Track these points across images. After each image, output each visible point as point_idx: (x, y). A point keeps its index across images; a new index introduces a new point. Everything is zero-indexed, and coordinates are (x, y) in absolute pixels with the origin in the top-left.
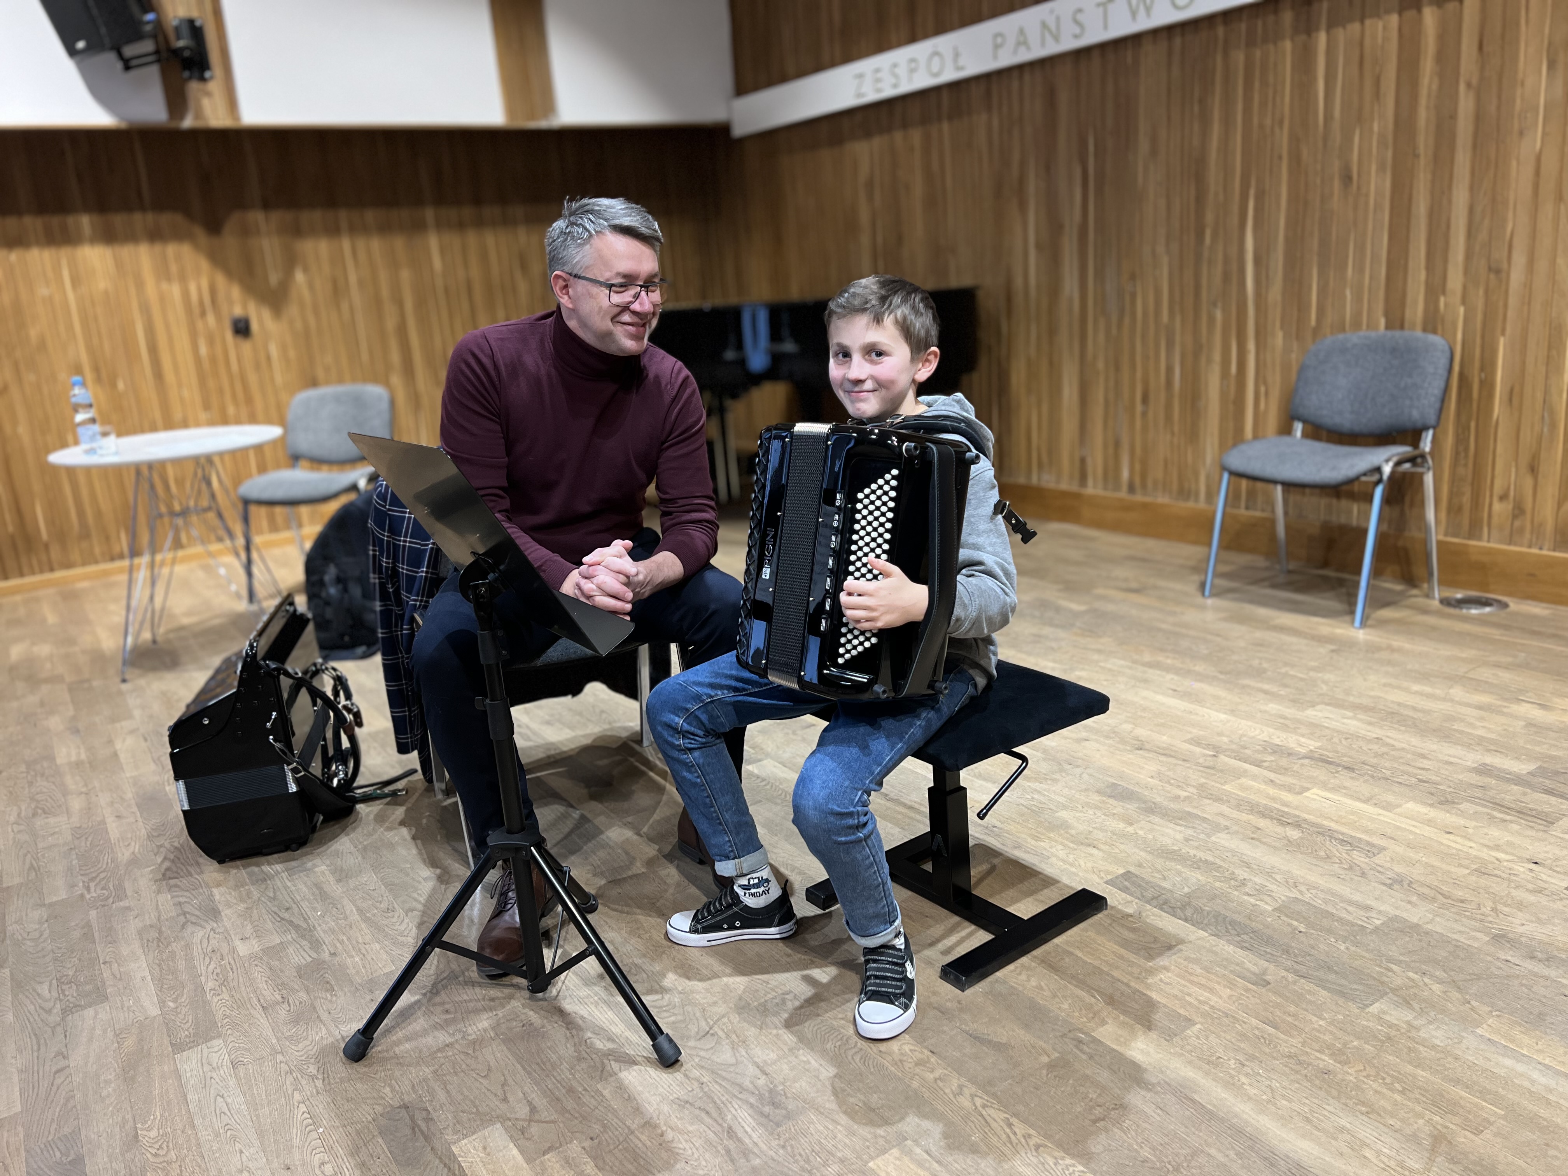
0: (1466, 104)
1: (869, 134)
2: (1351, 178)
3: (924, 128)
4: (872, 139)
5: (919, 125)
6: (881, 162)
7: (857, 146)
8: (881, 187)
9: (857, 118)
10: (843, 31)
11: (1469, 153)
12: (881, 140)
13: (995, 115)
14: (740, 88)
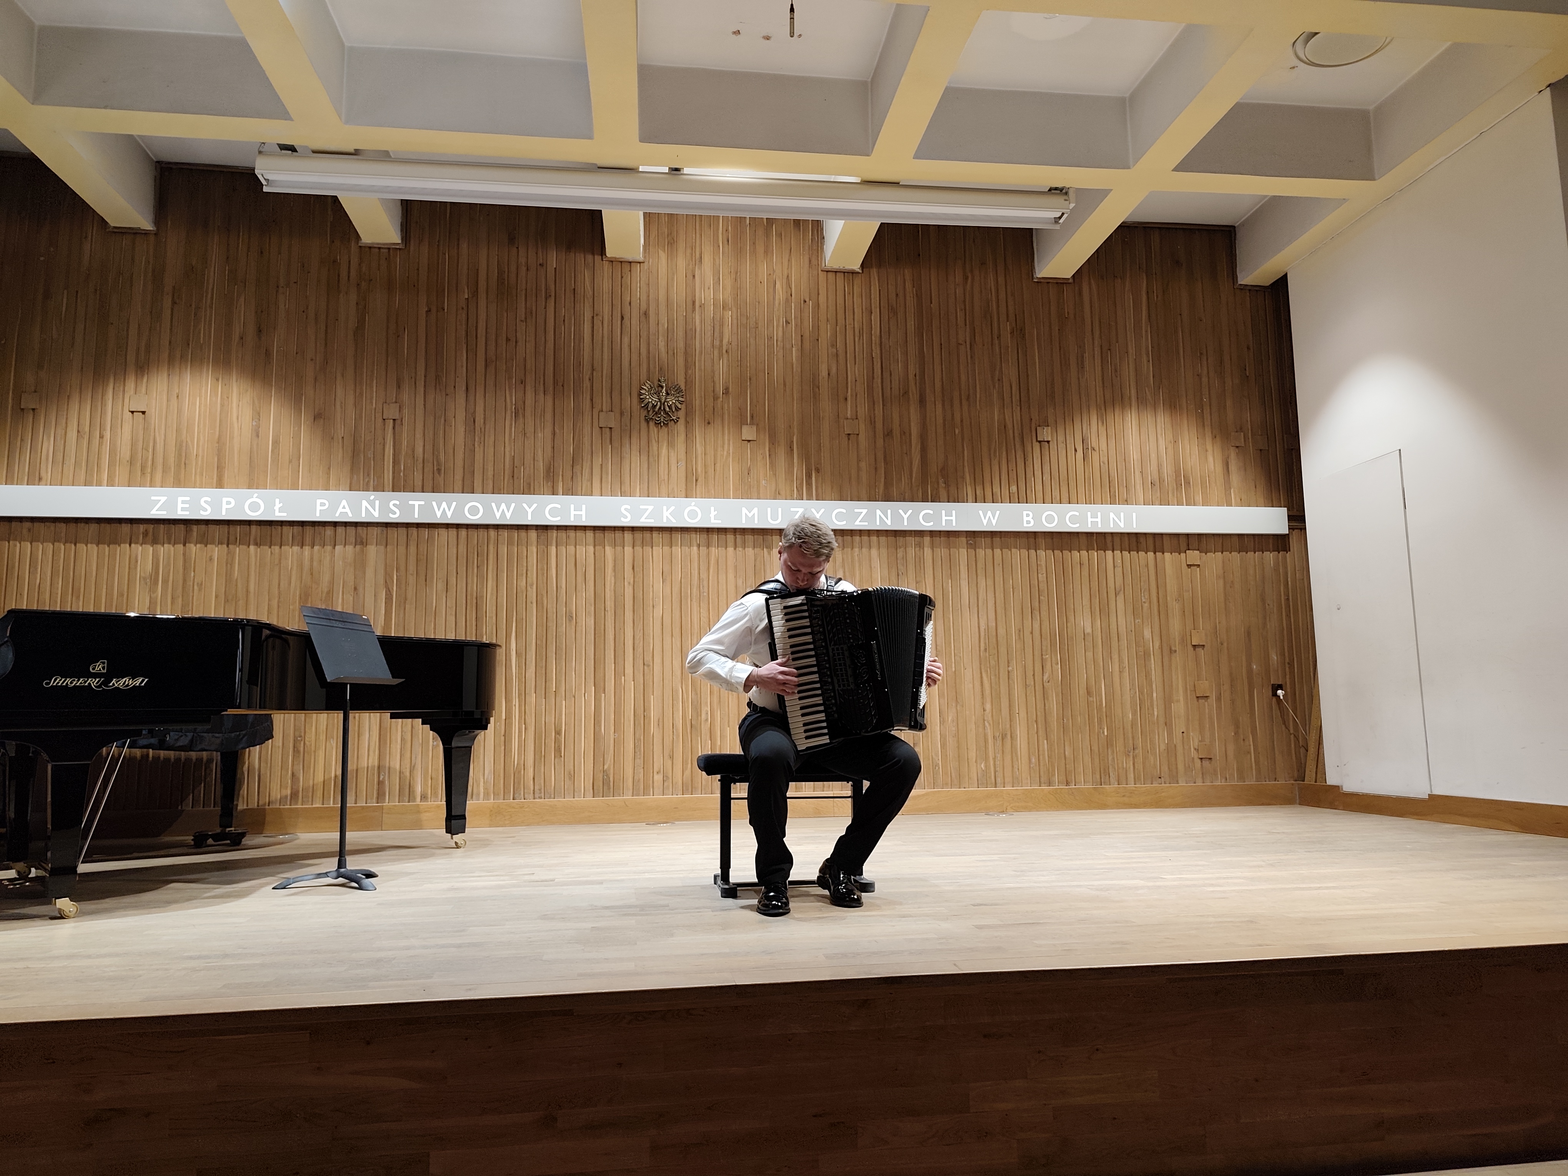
1: (155, 541)
2: (572, 617)
3: (228, 546)
4: (159, 546)
5: (220, 543)
6: (169, 564)
7: (138, 549)
8: (166, 582)
9: (142, 528)
10: (132, 462)
11: (631, 613)
12: (172, 548)
13: (307, 549)
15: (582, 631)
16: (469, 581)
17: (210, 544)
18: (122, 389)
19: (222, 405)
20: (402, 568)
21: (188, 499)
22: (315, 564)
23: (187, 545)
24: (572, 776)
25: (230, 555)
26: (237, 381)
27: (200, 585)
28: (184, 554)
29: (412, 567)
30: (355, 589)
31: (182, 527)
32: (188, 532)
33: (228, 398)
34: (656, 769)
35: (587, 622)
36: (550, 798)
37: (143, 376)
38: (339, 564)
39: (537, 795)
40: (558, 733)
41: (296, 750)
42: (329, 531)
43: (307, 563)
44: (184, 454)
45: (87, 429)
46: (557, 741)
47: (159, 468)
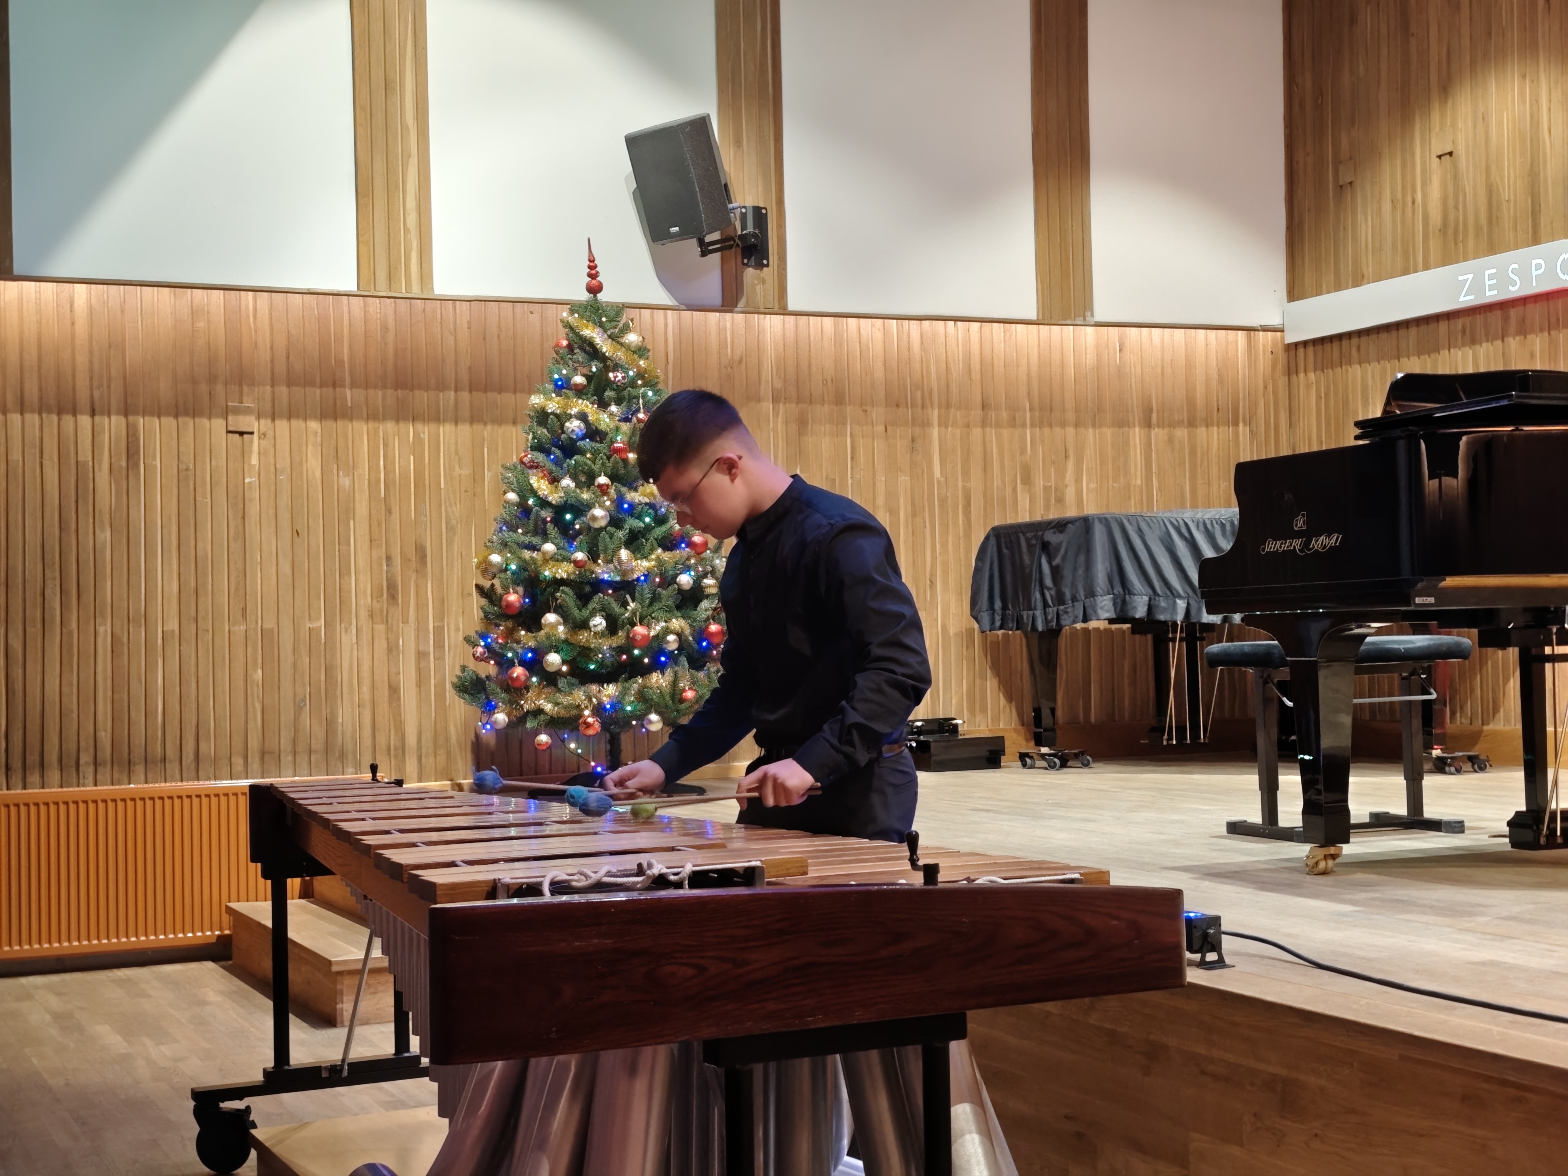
1: (1474, 341)
3: (1549, 334)
4: (1477, 347)
5: (1542, 330)
9: (1459, 323)
10: (1443, 230)
12: (1491, 347)
14: (1294, 292)
17: (1530, 333)
18: (1427, 127)
19: (1532, 116)
21: (1494, 271)
23: (1505, 339)
26: (1545, 71)
28: (1503, 354)
31: (1499, 313)
32: (1506, 319)
33: (1537, 101)
37: (1446, 98)
44: (1494, 204)
45: (1399, 195)
47: (1471, 230)
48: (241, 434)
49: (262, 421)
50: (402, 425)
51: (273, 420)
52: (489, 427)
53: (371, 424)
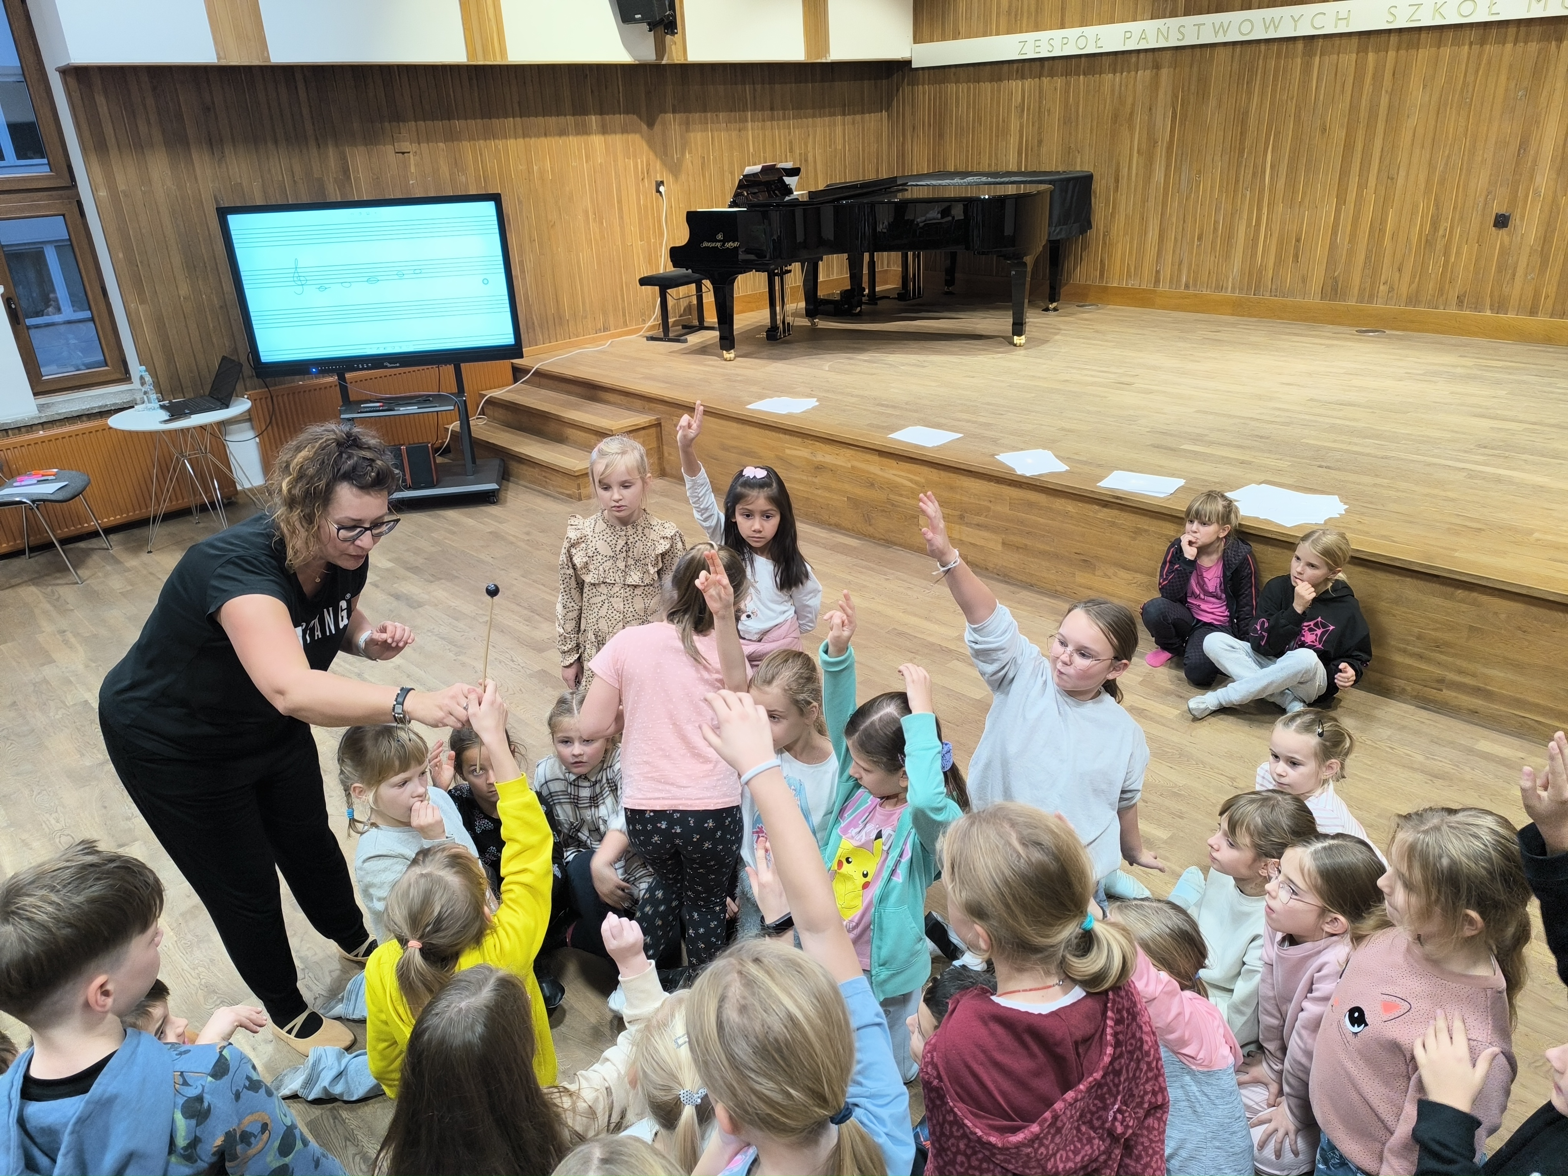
0: (1384, 100)
1: (1023, 78)
2: (1325, 130)
3: (1066, 78)
4: (1025, 81)
5: (1062, 76)
6: (1030, 95)
7: (1013, 83)
8: (1028, 109)
9: (1015, 66)
10: (1009, 13)
11: (1384, 123)
12: (1033, 81)
13: (1118, 75)
14: (918, 39)
15: (1333, 143)
16: (1239, 98)
17: (1056, 76)
20: (1186, 88)
21: (1040, 40)
22: (1123, 88)
23: (1041, 79)
24: (1304, 280)
25: (1068, 84)
27: (1049, 111)
28: (1040, 86)
29: (1193, 88)
30: (1150, 109)
31: (1038, 63)
32: (1042, 67)
34: (1383, 280)
35: (1339, 134)
36: (1283, 297)
38: (1140, 87)
39: (1273, 294)
40: (1298, 240)
41: (1104, 243)
42: (1134, 59)
43: (1117, 87)
46: (1297, 248)
47: (1025, 14)
48: (403, 153)
49: (413, 145)
50: (488, 141)
51: (419, 144)
52: (533, 139)
53: (472, 143)
